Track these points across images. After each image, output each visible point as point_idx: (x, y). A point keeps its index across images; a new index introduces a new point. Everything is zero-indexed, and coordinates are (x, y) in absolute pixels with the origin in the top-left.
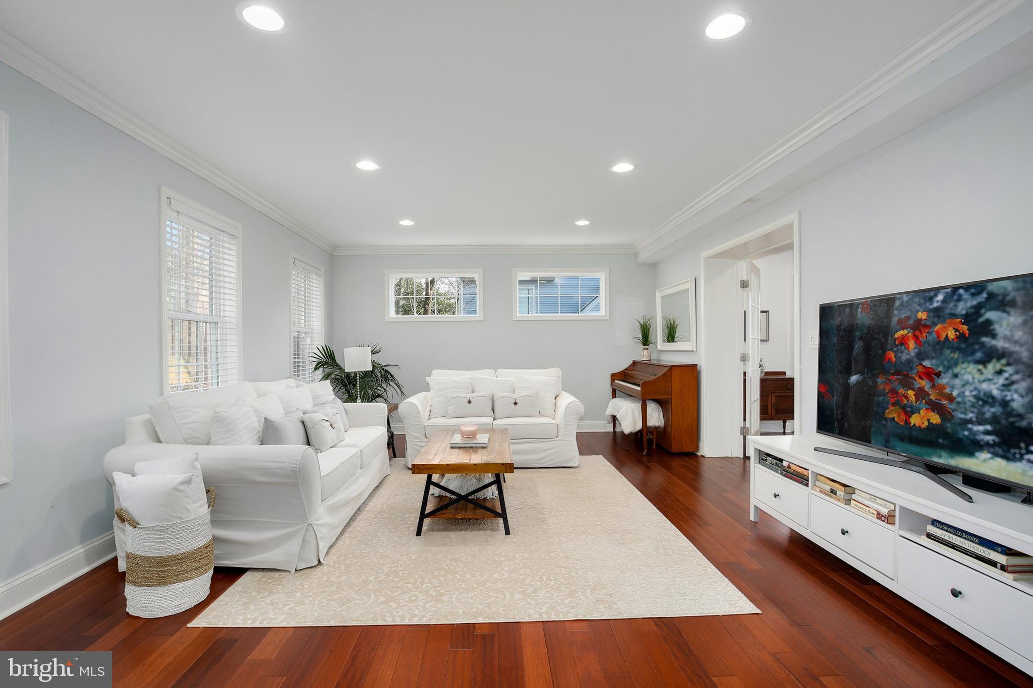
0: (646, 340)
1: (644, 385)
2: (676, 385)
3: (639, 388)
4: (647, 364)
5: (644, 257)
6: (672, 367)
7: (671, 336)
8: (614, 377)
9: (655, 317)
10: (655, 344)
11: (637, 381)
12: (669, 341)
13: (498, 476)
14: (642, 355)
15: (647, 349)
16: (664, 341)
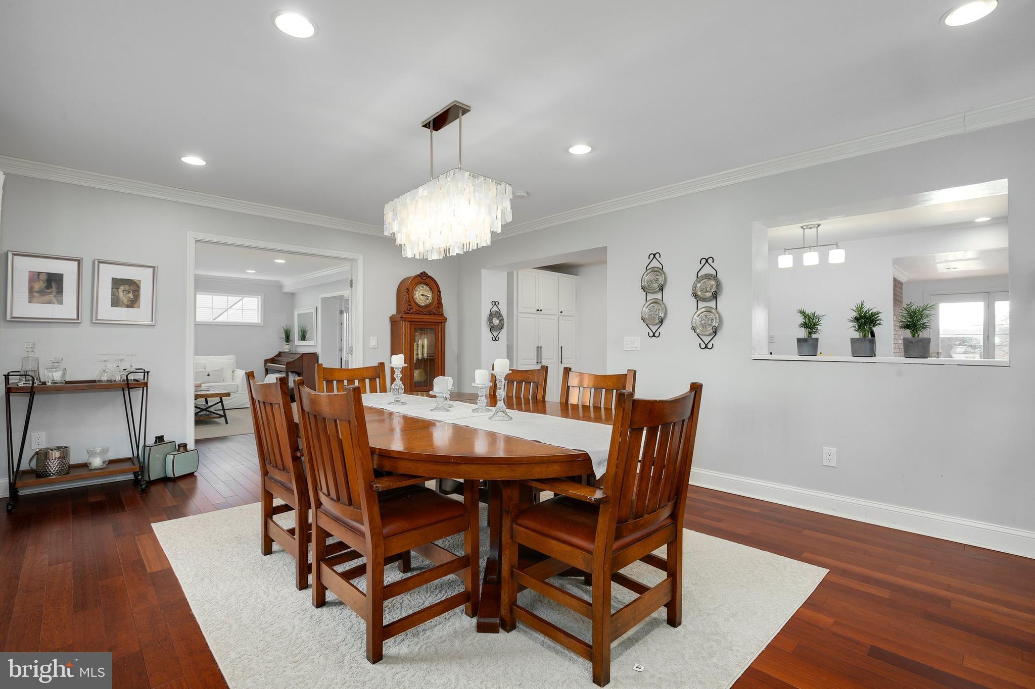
0: (288, 338)
1: (288, 364)
2: (305, 363)
3: (284, 366)
4: (289, 353)
5: (287, 289)
6: (303, 354)
7: (303, 337)
8: (266, 361)
9: (293, 326)
10: (294, 341)
11: (283, 363)
12: (302, 340)
13: (221, 399)
14: (286, 348)
15: (288, 344)
16: (299, 340)
